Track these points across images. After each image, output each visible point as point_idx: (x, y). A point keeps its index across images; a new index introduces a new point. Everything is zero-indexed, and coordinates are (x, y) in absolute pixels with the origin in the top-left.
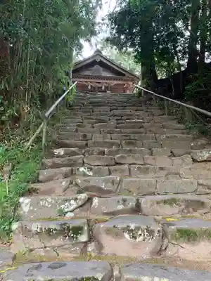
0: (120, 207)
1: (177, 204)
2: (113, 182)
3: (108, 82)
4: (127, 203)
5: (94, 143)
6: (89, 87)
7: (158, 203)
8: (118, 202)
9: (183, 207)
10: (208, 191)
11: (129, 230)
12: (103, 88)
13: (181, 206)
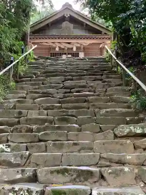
0: (19, 176)
1: (69, 174)
2: (22, 156)
3: (80, 41)
4: (25, 172)
5: (27, 120)
6: (57, 49)
7: (52, 172)
8: (18, 172)
9: (75, 176)
10: (108, 163)
11: (14, 191)
12: (75, 49)
13: (72, 176)
